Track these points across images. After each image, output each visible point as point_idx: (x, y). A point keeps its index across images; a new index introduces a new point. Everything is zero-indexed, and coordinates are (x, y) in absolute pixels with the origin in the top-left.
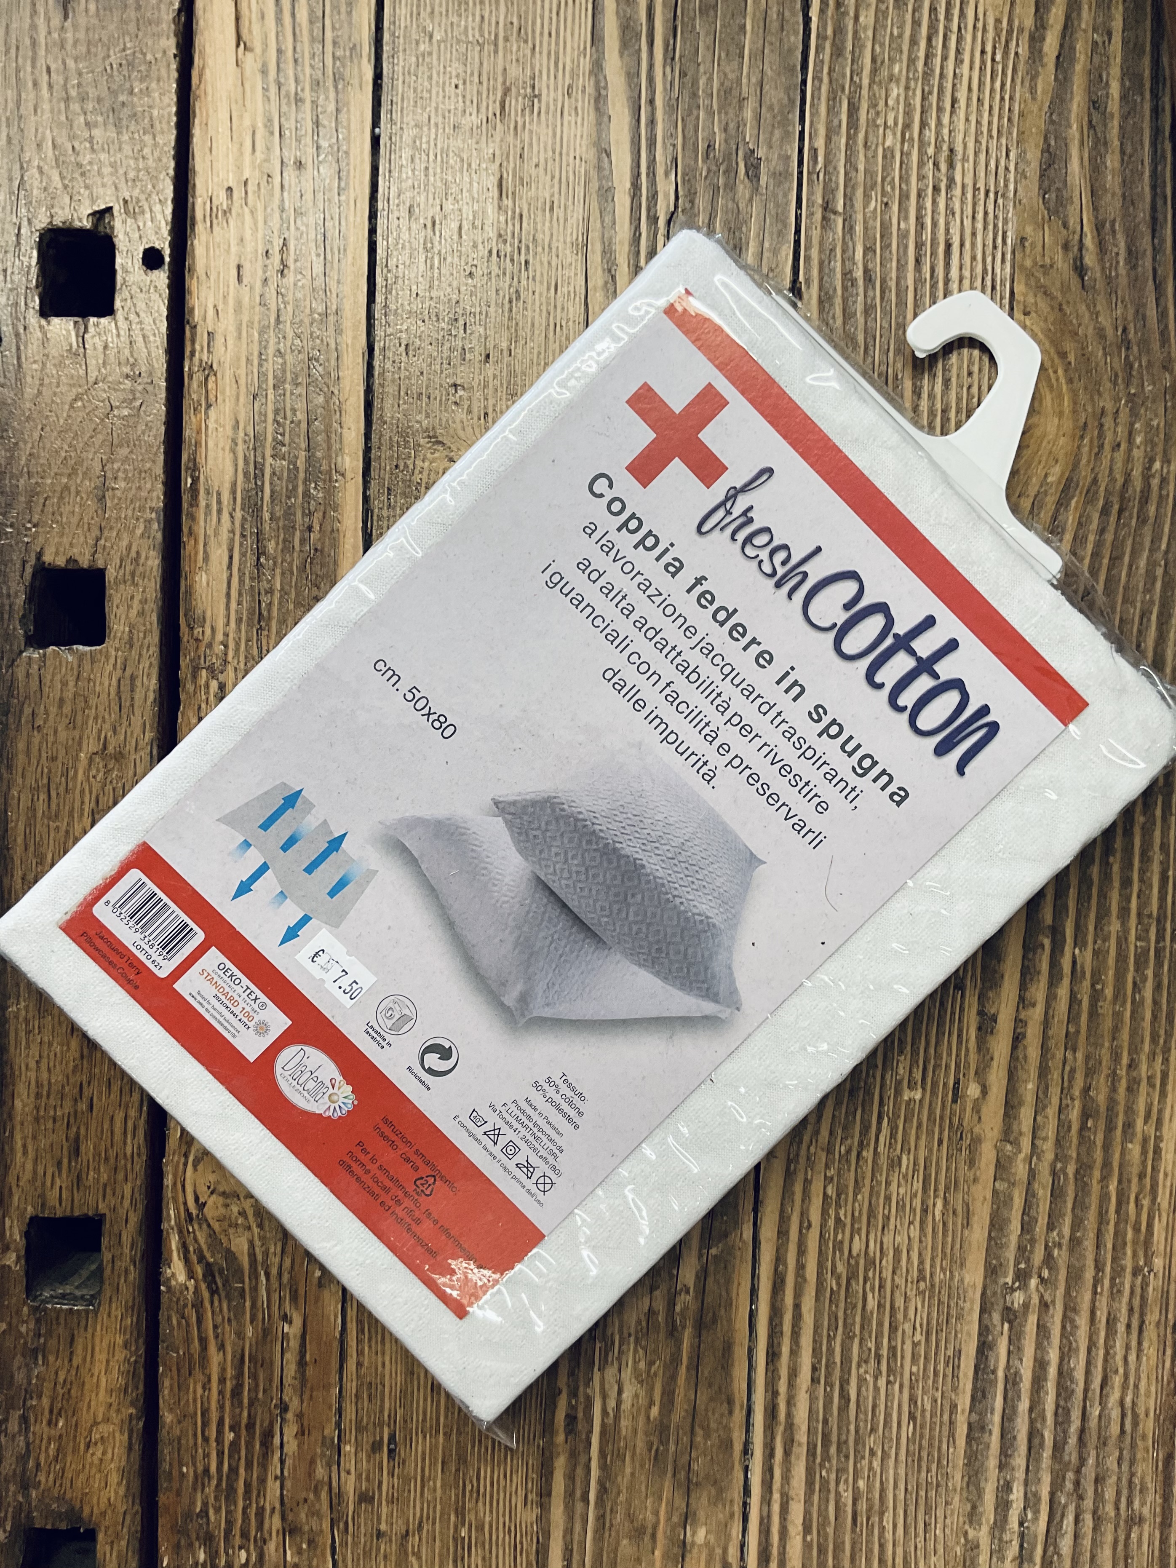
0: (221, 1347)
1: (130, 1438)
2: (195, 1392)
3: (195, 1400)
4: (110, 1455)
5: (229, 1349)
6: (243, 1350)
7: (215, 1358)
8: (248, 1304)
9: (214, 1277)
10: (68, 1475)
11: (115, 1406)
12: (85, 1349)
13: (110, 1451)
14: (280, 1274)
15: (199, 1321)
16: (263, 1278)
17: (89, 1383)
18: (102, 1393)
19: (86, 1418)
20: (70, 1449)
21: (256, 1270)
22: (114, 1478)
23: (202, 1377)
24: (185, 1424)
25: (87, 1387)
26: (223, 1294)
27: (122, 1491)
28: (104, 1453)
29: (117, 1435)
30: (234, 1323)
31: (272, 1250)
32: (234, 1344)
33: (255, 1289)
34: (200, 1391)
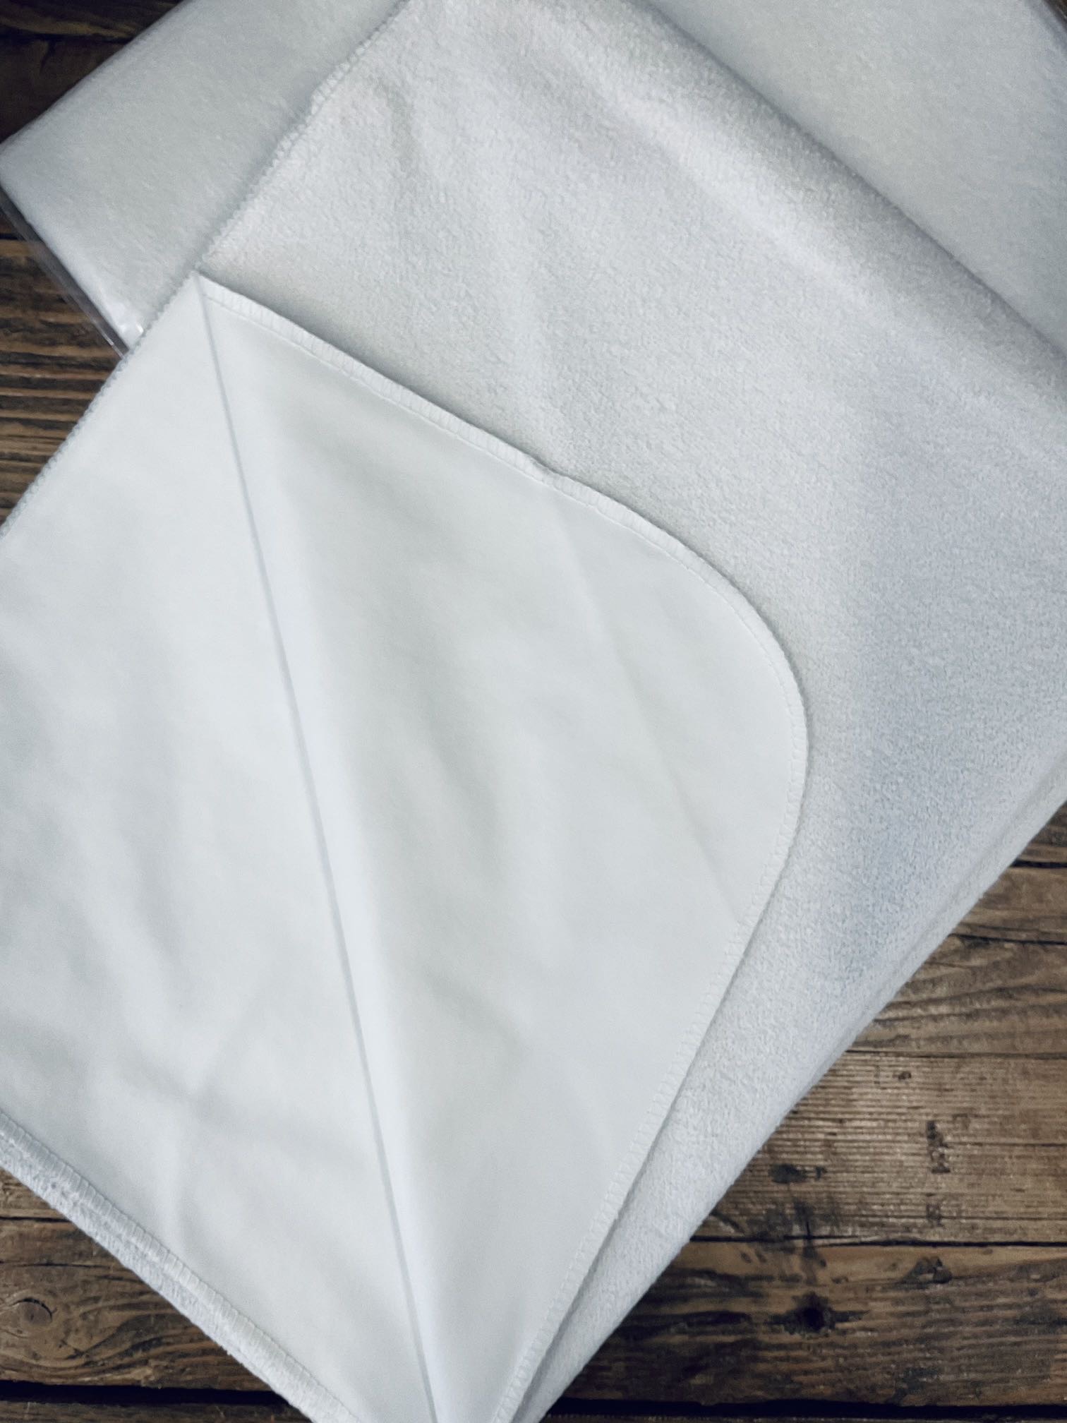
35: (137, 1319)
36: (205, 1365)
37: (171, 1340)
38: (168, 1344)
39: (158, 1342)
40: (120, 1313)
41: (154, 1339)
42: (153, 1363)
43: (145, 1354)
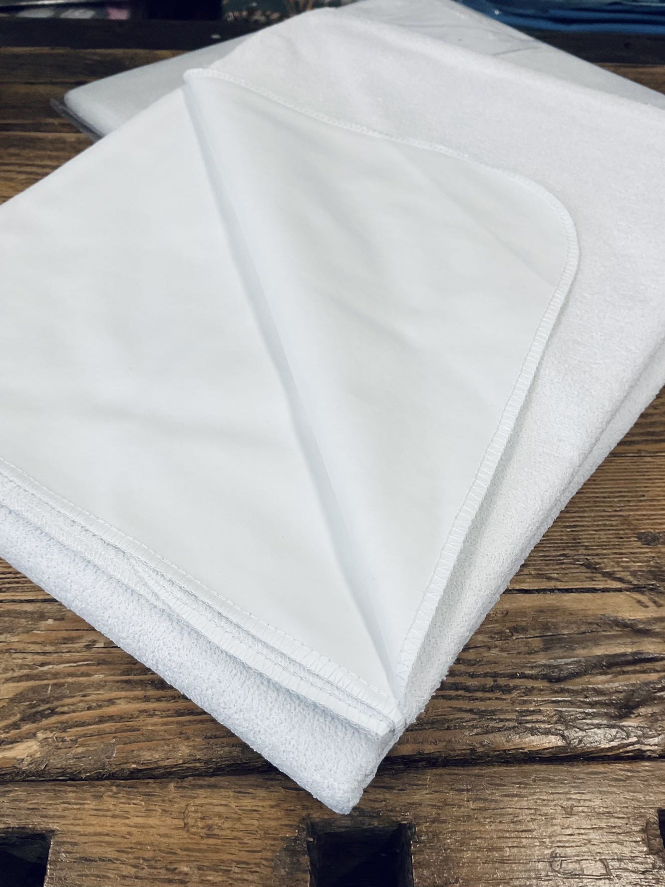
0: (111, 702)
1: (201, 787)
2: (156, 724)
3: (166, 724)
4: (222, 809)
5: (113, 695)
6: (118, 682)
7: (122, 707)
8: (70, 680)
9: (37, 712)
10: (244, 856)
11: (167, 806)
12: (99, 843)
13: (217, 809)
14: (44, 653)
15: (83, 724)
16: (45, 668)
17: (138, 836)
18: (151, 821)
19: (178, 839)
20: (215, 856)
21: (36, 675)
22: (247, 803)
23: (141, 718)
24: (190, 732)
25: (142, 839)
26: (56, 703)
27: (261, 793)
28: (220, 816)
29: (198, 801)
30: (88, 692)
31: (20, 661)
32: (111, 690)
33: (56, 675)
34: (155, 719)
35: (33, 690)
36: (100, 734)
37: (66, 709)
38: (63, 713)
39: (53, 712)
40: (16, 684)
41: (49, 709)
42: (40, 735)
43: (35, 725)
